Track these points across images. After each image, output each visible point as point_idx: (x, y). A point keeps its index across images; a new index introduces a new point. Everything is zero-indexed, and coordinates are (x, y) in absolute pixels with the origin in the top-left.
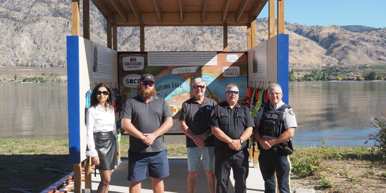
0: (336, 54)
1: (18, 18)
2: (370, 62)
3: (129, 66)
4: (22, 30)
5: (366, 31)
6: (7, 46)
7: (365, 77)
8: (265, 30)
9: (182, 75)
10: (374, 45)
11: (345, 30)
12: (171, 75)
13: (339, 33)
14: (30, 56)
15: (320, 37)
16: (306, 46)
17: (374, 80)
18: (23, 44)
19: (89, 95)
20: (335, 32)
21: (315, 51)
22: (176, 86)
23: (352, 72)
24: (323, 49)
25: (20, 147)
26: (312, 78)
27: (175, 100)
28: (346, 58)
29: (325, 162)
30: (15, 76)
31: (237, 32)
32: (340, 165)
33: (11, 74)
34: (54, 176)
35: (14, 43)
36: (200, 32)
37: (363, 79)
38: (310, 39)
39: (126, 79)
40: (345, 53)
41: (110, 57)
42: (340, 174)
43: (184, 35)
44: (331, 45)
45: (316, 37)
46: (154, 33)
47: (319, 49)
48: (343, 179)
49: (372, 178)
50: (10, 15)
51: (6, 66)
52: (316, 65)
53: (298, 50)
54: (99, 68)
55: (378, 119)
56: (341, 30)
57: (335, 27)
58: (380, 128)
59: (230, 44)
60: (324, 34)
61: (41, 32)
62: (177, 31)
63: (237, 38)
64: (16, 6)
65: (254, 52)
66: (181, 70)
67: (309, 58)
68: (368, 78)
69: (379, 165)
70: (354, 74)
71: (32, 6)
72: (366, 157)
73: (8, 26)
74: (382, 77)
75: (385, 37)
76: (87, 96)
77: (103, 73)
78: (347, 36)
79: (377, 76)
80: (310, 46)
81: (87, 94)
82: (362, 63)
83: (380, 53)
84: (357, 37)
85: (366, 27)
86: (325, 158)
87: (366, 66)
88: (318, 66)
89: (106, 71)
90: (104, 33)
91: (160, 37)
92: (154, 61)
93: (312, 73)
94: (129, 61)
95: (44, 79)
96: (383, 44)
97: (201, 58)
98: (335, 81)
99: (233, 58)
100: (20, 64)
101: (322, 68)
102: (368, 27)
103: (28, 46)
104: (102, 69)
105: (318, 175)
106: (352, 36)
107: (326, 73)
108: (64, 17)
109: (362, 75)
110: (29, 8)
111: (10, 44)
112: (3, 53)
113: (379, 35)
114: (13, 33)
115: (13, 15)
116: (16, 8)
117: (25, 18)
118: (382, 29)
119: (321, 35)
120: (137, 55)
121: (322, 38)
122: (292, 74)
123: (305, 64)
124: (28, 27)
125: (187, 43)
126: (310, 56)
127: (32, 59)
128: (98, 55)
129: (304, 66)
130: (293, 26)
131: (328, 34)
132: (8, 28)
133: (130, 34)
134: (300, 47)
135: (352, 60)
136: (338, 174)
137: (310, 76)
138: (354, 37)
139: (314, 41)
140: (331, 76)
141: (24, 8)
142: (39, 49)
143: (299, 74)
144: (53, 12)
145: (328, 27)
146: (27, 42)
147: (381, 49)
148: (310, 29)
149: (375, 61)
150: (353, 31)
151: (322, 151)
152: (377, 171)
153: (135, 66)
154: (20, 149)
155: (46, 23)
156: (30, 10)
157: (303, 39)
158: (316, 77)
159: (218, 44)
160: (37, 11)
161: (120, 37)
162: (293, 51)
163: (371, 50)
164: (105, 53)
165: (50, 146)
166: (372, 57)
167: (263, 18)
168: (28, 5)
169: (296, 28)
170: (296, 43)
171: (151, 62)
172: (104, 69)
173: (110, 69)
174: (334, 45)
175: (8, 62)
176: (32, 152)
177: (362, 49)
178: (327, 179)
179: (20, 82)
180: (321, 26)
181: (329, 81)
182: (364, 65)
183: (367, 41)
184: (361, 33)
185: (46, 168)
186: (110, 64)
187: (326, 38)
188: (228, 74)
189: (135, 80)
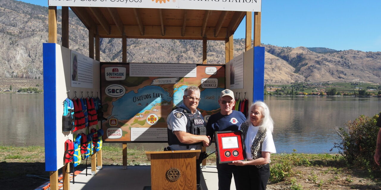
0: (303, 72)
1: (14, 32)
2: (332, 79)
3: (111, 76)
4: (17, 44)
5: (329, 52)
6: (3, 58)
7: (327, 93)
8: (242, 50)
9: (162, 85)
10: (335, 65)
11: (311, 52)
12: (152, 85)
13: (306, 54)
14: (25, 69)
15: (290, 57)
16: (277, 65)
17: (335, 95)
18: (18, 57)
19: (67, 103)
20: (302, 53)
21: (285, 69)
22: (157, 96)
23: (316, 88)
24: (292, 67)
25: (6, 154)
26: (282, 93)
27: (156, 110)
28: (312, 76)
29: (295, 168)
30: (11, 87)
31: (217, 50)
32: (308, 171)
33: (6, 85)
34: (35, 182)
35: (9, 55)
36: (184, 49)
37: (326, 94)
38: (281, 58)
39: (109, 89)
40: (310, 71)
41: (92, 67)
42: (309, 180)
43: (169, 52)
44: (299, 64)
45: (287, 57)
46: (142, 49)
47: (289, 67)
48: (311, 184)
50: (6, 30)
51: (1, 77)
52: (286, 81)
53: (271, 68)
54: (79, 77)
55: (342, 129)
56: (308, 51)
57: (303, 48)
58: (343, 137)
59: (211, 61)
60: (293, 54)
61: (36, 46)
62: (163, 48)
63: (217, 55)
64: (12, 22)
65: (231, 66)
66: (162, 81)
67: (280, 75)
68: (329, 94)
69: (343, 171)
70: (318, 90)
71: (27, 22)
72: (331, 164)
74: (342, 93)
75: (344, 58)
76: (65, 104)
77: (84, 82)
78: (312, 57)
79: (338, 92)
80: (281, 64)
81: (65, 102)
82: (325, 80)
83: (340, 72)
84: (321, 58)
85: (329, 50)
86: (295, 165)
87: (328, 83)
88: (287, 82)
89: (87, 80)
91: (147, 53)
92: (136, 72)
93: (282, 88)
94: (111, 72)
95: (38, 90)
96: (343, 65)
97: (181, 69)
98: (302, 96)
99: (211, 71)
100: (15, 75)
101: (291, 84)
102: (331, 50)
103: (23, 59)
104: (81, 78)
105: (289, 181)
106: (316, 56)
107: (295, 88)
109: (325, 90)
110: (24, 24)
111: (6, 57)
113: (340, 56)
114: (8, 47)
115: (8, 30)
116: (11, 23)
117: (21, 33)
118: (342, 51)
119: (291, 55)
120: (120, 65)
121: (291, 58)
122: (265, 89)
123: (276, 80)
124: (23, 41)
125: (172, 59)
126: (281, 73)
127: (27, 71)
128: (78, 64)
130: (266, 47)
131: (296, 55)
132: (4, 41)
133: (120, 50)
134: (272, 65)
135: (317, 78)
136: (307, 180)
137: (281, 91)
138: (318, 57)
139: (285, 60)
140: (299, 91)
141: (19, 24)
142: (34, 62)
143: (271, 89)
144: (47, 28)
145: (297, 48)
146: (22, 55)
147: (341, 68)
148: (282, 50)
149: (336, 79)
150: (317, 53)
151: (293, 159)
152: (341, 176)
153: (117, 76)
154: (6, 155)
155: (41, 38)
156: (25, 25)
157: (275, 58)
158: (286, 92)
159: (200, 61)
160: (32, 27)
161: (111, 53)
162: (266, 68)
163: (332, 69)
164: (86, 63)
165: (36, 152)
166: (334, 75)
167: (240, 39)
168: (23, 21)
169: (269, 48)
170: (269, 62)
171: (132, 73)
172: (85, 78)
173: (91, 78)
174: (301, 64)
175: (3, 74)
176: (16, 158)
177: (326, 68)
178: (297, 185)
179: (15, 92)
180: (290, 48)
181: (297, 96)
182: (326, 82)
183: (330, 61)
184: (325, 54)
185: (27, 175)
186: (91, 73)
187: (294, 58)
188: (206, 85)
189: (117, 90)
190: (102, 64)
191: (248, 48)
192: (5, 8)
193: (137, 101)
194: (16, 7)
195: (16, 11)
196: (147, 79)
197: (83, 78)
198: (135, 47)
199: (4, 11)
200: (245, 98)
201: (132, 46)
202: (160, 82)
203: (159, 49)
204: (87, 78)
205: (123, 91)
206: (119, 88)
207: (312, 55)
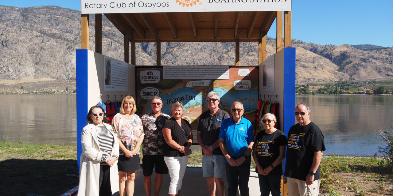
0: (348, 70)
1: (70, 39)
2: (379, 77)
3: (145, 79)
4: (73, 49)
5: (376, 49)
6: (60, 62)
7: (374, 91)
9: (195, 88)
10: (382, 62)
11: (356, 49)
12: (185, 88)
13: (350, 52)
15: (333, 55)
16: (320, 63)
17: (383, 94)
18: (74, 61)
20: (346, 50)
21: (328, 67)
22: (190, 98)
23: (362, 86)
24: (335, 66)
26: (325, 92)
27: (189, 112)
28: (357, 74)
29: (334, 175)
30: (67, 88)
32: (349, 177)
33: (63, 87)
35: (66, 60)
36: (225, 50)
37: (373, 92)
38: (324, 57)
39: (144, 91)
40: (355, 69)
41: (126, 71)
42: (349, 188)
43: (211, 53)
44: (343, 62)
45: (330, 55)
46: (185, 51)
47: (332, 66)
48: (351, 193)
49: (381, 193)
50: (63, 36)
51: (59, 79)
52: (329, 79)
53: (313, 67)
54: (112, 81)
55: (387, 133)
56: (353, 49)
57: (347, 46)
58: (389, 142)
59: (252, 61)
60: (337, 52)
62: (205, 50)
64: (69, 29)
65: (264, 67)
66: (195, 83)
68: (377, 92)
69: (388, 178)
70: (364, 88)
72: (375, 170)
73: (61, 46)
74: (390, 91)
77: (118, 85)
78: (357, 54)
79: (386, 90)
80: (324, 63)
82: (372, 78)
83: (389, 69)
84: (367, 55)
86: (334, 171)
87: (375, 81)
88: (331, 81)
89: (121, 83)
90: (142, 51)
91: (190, 54)
92: (170, 75)
93: (325, 87)
94: (146, 75)
96: (391, 62)
97: (214, 72)
98: (347, 94)
99: (245, 72)
100: (71, 78)
101: (335, 83)
102: (378, 46)
104: (115, 82)
105: (327, 188)
106: (362, 54)
107: (339, 87)
108: (108, 38)
109: (372, 89)
111: (63, 61)
112: (57, 68)
113: (388, 53)
114: (65, 52)
115: (65, 36)
117: (76, 39)
118: (390, 48)
119: (334, 53)
120: (154, 69)
121: (335, 56)
122: (308, 88)
123: (319, 79)
125: (214, 60)
126: (324, 72)
128: (112, 68)
129: (318, 81)
130: (308, 45)
131: (340, 53)
132: (61, 47)
133: (164, 52)
134: (315, 63)
135: (363, 76)
136: (346, 188)
137: (324, 90)
138: (364, 55)
139: (328, 58)
140: (343, 90)
141: (74, 30)
143: (313, 88)
145: (340, 46)
147: (389, 66)
148: (324, 48)
149: (384, 77)
150: (363, 50)
152: (387, 185)
153: (152, 79)
154: (53, 153)
157: (318, 57)
158: (329, 91)
162: (308, 67)
163: (379, 67)
164: (120, 67)
166: (381, 73)
168: (78, 27)
169: (312, 46)
170: (311, 60)
171: (166, 76)
172: (119, 82)
173: (126, 82)
174: (345, 62)
175: (61, 76)
176: (62, 157)
177: (372, 66)
178: (335, 193)
179: (71, 93)
180: (334, 45)
181: (341, 94)
182: (373, 81)
183: (376, 59)
184: (371, 51)
185: (68, 174)
186: (126, 77)
187: (338, 56)
188: (240, 87)
189: (151, 92)
190: (137, 67)
191: (279, 49)
192: (63, 17)
193: (170, 103)
194: (72, 15)
195: (72, 19)
196: (180, 81)
197: (117, 82)
198: (179, 49)
199: (62, 19)
200: (276, 101)
201: (176, 48)
202: (193, 84)
203: (201, 51)
204: (122, 81)
205: (157, 93)
206: (154, 91)
207: (357, 53)
